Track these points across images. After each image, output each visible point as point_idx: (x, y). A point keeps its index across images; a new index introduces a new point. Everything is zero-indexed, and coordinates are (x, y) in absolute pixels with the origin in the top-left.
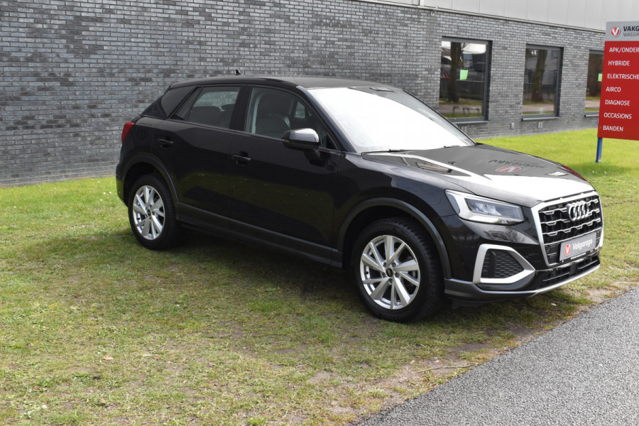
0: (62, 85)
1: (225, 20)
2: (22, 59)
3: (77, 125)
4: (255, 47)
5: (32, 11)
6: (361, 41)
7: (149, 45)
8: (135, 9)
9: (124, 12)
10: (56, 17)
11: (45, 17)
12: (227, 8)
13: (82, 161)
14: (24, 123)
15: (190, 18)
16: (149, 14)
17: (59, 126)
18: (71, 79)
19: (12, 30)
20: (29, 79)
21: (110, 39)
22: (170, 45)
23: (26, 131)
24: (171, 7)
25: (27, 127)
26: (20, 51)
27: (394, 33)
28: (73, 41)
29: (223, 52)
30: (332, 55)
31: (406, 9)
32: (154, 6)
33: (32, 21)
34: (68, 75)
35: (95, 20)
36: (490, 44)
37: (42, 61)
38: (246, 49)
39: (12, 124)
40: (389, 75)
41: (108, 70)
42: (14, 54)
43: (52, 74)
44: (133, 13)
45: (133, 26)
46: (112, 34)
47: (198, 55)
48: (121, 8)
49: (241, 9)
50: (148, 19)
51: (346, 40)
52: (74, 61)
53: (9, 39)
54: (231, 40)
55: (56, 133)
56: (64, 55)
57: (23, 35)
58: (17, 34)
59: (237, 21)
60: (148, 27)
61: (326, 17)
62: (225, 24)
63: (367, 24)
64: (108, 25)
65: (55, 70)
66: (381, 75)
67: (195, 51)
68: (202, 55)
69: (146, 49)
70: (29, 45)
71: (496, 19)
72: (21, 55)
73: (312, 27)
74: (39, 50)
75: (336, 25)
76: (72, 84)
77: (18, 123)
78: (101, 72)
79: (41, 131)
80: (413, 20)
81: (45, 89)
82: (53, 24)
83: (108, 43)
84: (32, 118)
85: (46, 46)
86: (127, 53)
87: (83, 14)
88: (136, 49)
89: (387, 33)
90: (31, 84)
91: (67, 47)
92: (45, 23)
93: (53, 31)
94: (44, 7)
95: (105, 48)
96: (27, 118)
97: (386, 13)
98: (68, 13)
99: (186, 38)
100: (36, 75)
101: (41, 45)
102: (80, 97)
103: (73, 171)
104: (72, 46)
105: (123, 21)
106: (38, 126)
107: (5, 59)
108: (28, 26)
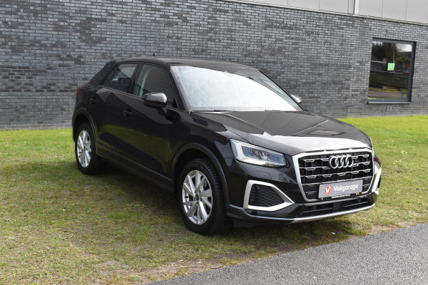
0: (76, 63)
1: (198, 22)
4: (220, 41)
6: (304, 39)
7: (140, 38)
8: (130, 13)
9: (122, 15)
11: (66, 17)
12: (199, 14)
14: (48, 88)
15: (171, 20)
16: (140, 17)
18: (82, 60)
19: (43, 26)
20: (52, 58)
21: (111, 33)
22: (155, 39)
23: (49, 93)
24: (157, 12)
25: (50, 91)
27: (331, 34)
29: (194, 45)
30: (280, 49)
31: (342, 17)
32: (144, 11)
33: (57, 20)
34: (80, 57)
35: (101, 20)
36: (414, 44)
38: (213, 43)
39: (39, 88)
40: (326, 65)
41: (109, 55)
43: (69, 56)
44: (129, 16)
45: (129, 25)
46: (113, 30)
47: (176, 46)
48: (120, 12)
49: (210, 15)
50: (140, 20)
51: (292, 39)
53: (41, 32)
54: (201, 37)
55: (70, 96)
56: (78, 43)
57: (50, 29)
59: (206, 23)
60: (139, 26)
61: (276, 22)
62: (197, 25)
63: (309, 27)
65: (71, 53)
66: (320, 64)
67: (174, 43)
68: (179, 47)
69: (137, 41)
70: (54, 36)
71: (420, 26)
73: (265, 28)
74: (61, 40)
75: (283, 28)
76: (83, 63)
77: (44, 87)
79: (59, 94)
80: (348, 25)
84: (54, 84)
85: (66, 37)
86: (123, 43)
87: (93, 16)
88: (129, 40)
89: (326, 34)
90: (54, 62)
91: (80, 38)
94: (66, 11)
96: (50, 84)
97: (326, 20)
98: (82, 15)
99: (167, 34)
100: (58, 56)
101: (62, 37)
102: (88, 72)
104: (84, 38)
105: (121, 22)
106: (58, 90)
107: (37, 45)
108: (54, 23)
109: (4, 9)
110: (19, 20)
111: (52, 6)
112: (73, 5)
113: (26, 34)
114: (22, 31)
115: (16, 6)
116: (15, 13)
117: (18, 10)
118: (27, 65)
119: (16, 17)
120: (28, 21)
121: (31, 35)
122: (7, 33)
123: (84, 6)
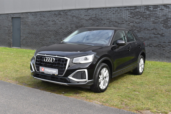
0: (161, 36)
2: (150, 29)
3: (164, 47)
5: (154, 17)
10: (161, 18)
11: (158, 18)
13: (165, 57)
17: (159, 47)
18: (163, 35)
19: (149, 22)
25: (150, 47)
26: (150, 27)
28: (165, 25)
33: (154, 20)
34: (163, 33)
37: (156, 30)
42: (148, 28)
43: (158, 33)
52: (165, 30)
53: (148, 24)
55: (158, 49)
56: (162, 28)
58: (150, 23)
70: (153, 26)
74: (155, 27)
76: (164, 36)
77: (148, 45)
82: (160, 20)
84: (152, 44)
85: (157, 26)
87: (169, 17)
90: (152, 36)
91: (163, 26)
93: (159, 22)
94: (158, 16)
96: (150, 44)
98: (164, 17)
101: (156, 26)
102: (166, 40)
103: (162, 60)
104: (165, 26)
106: (153, 47)
107: (146, 29)
108: (153, 21)
109: (136, 18)
110: (141, 21)
111: (152, 15)
112: (161, 13)
113: (142, 26)
114: (141, 25)
115: (139, 16)
116: (139, 19)
117: (140, 18)
118: (142, 37)
119: (139, 20)
120: (143, 21)
121: (144, 26)
122: (136, 26)
123: (165, 13)
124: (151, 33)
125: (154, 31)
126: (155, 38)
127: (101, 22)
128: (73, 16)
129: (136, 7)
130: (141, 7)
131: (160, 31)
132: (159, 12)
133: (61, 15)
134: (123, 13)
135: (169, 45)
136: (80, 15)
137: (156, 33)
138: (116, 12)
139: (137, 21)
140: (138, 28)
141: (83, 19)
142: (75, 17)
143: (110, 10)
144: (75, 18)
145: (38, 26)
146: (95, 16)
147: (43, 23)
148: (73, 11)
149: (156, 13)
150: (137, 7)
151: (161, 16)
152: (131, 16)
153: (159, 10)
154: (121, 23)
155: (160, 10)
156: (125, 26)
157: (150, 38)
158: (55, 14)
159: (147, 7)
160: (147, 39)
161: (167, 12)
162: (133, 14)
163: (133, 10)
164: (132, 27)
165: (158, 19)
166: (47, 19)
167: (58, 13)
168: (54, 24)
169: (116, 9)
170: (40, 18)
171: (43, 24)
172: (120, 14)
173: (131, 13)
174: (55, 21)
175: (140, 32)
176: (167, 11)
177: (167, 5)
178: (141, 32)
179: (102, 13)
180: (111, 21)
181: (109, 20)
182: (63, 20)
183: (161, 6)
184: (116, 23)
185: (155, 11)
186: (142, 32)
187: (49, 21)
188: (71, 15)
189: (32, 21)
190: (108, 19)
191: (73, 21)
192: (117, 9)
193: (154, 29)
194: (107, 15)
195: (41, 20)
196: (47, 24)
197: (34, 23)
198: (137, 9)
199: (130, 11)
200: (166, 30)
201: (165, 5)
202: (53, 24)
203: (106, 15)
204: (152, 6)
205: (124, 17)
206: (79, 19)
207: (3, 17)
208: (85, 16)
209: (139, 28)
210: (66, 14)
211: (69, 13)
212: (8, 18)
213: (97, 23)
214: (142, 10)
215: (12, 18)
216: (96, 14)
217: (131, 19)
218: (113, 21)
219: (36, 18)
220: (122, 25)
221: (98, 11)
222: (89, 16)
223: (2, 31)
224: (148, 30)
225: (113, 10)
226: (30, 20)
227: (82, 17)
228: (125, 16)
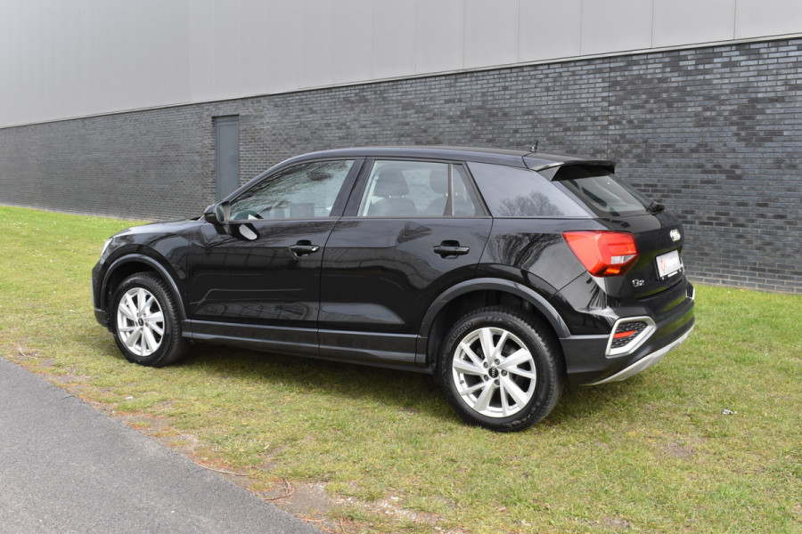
2: (686, 150)
3: (742, 226)
5: (701, 98)
10: (727, 103)
13: (745, 268)
17: (721, 224)
26: (686, 141)
28: (745, 129)
37: (707, 151)
42: (678, 146)
52: (744, 150)
64: (793, 105)
72: (685, 147)
78: (778, 163)
81: (708, 182)
82: (724, 110)
83: (790, 127)
92: (714, 110)
93: (722, 118)
95: (785, 133)
103: (732, 278)
124: (689, 167)
125: (702, 157)
126: (708, 186)
127: (501, 123)
128: (408, 104)
129: (629, 59)
130: (650, 56)
131: (724, 157)
132: (719, 76)
133: (367, 100)
134: (583, 87)
135: (762, 216)
136: (431, 99)
137: (709, 166)
138: (555, 81)
139: (636, 115)
140: (638, 147)
141: (442, 114)
142: (413, 106)
143: (534, 77)
144: (413, 111)
145: (294, 146)
146: (480, 103)
147: (307, 133)
148: (407, 87)
149: (709, 82)
150: (634, 58)
151: (728, 92)
152: (614, 99)
153: (719, 65)
154: (577, 124)
155: (725, 65)
156: (589, 138)
157: (684, 187)
158: (347, 100)
159: (674, 57)
160: (673, 191)
161: (752, 74)
162: (618, 88)
163: (618, 74)
164: (616, 142)
165: (718, 107)
166: (323, 119)
167: (356, 94)
168: (344, 138)
169: (557, 70)
170: (298, 117)
171: (307, 140)
172: (571, 92)
173: (614, 84)
174: (349, 128)
175: (645, 161)
176: (751, 68)
177: (753, 46)
178: (650, 161)
179: (505, 88)
180: (541, 121)
181: (530, 117)
182: (374, 123)
183: (728, 49)
184: (557, 129)
185: (705, 72)
186: (653, 160)
187: (328, 125)
188: (398, 102)
189: (274, 128)
190: (528, 113)
191: (407, 124)
192: (561, 70)
193: (702, 149)
194: (523, 98)
195: (301, 123)
196: (321, 138)
197: (280, 134)
198: (634, 68)
199: (607, 75)
200: (748, 150)
201: (742, 47)
202: (340, 138)
203: (520, 96)
204: (693, 52)
205: (585, 100)
206: (427, 115)
207: (185, 118)
208: (447, 102)
209: (644, 146)
210: (384, 99)
211: (393, 95)
212: (200, 118)
213: (491, 128)
214: (654, 69)
215: (214, 118)
216: (484, 94)
217: (612, 108)
218: (545, 121)
219: (286, 115)
220: (577, 133)
221: (491, 81)
222: (460, 101)
223: (184, 169)
224: (676, 151)
225: (547, 76)
226: (268, 123)
227: (436, 107)
228: (588, 95)
